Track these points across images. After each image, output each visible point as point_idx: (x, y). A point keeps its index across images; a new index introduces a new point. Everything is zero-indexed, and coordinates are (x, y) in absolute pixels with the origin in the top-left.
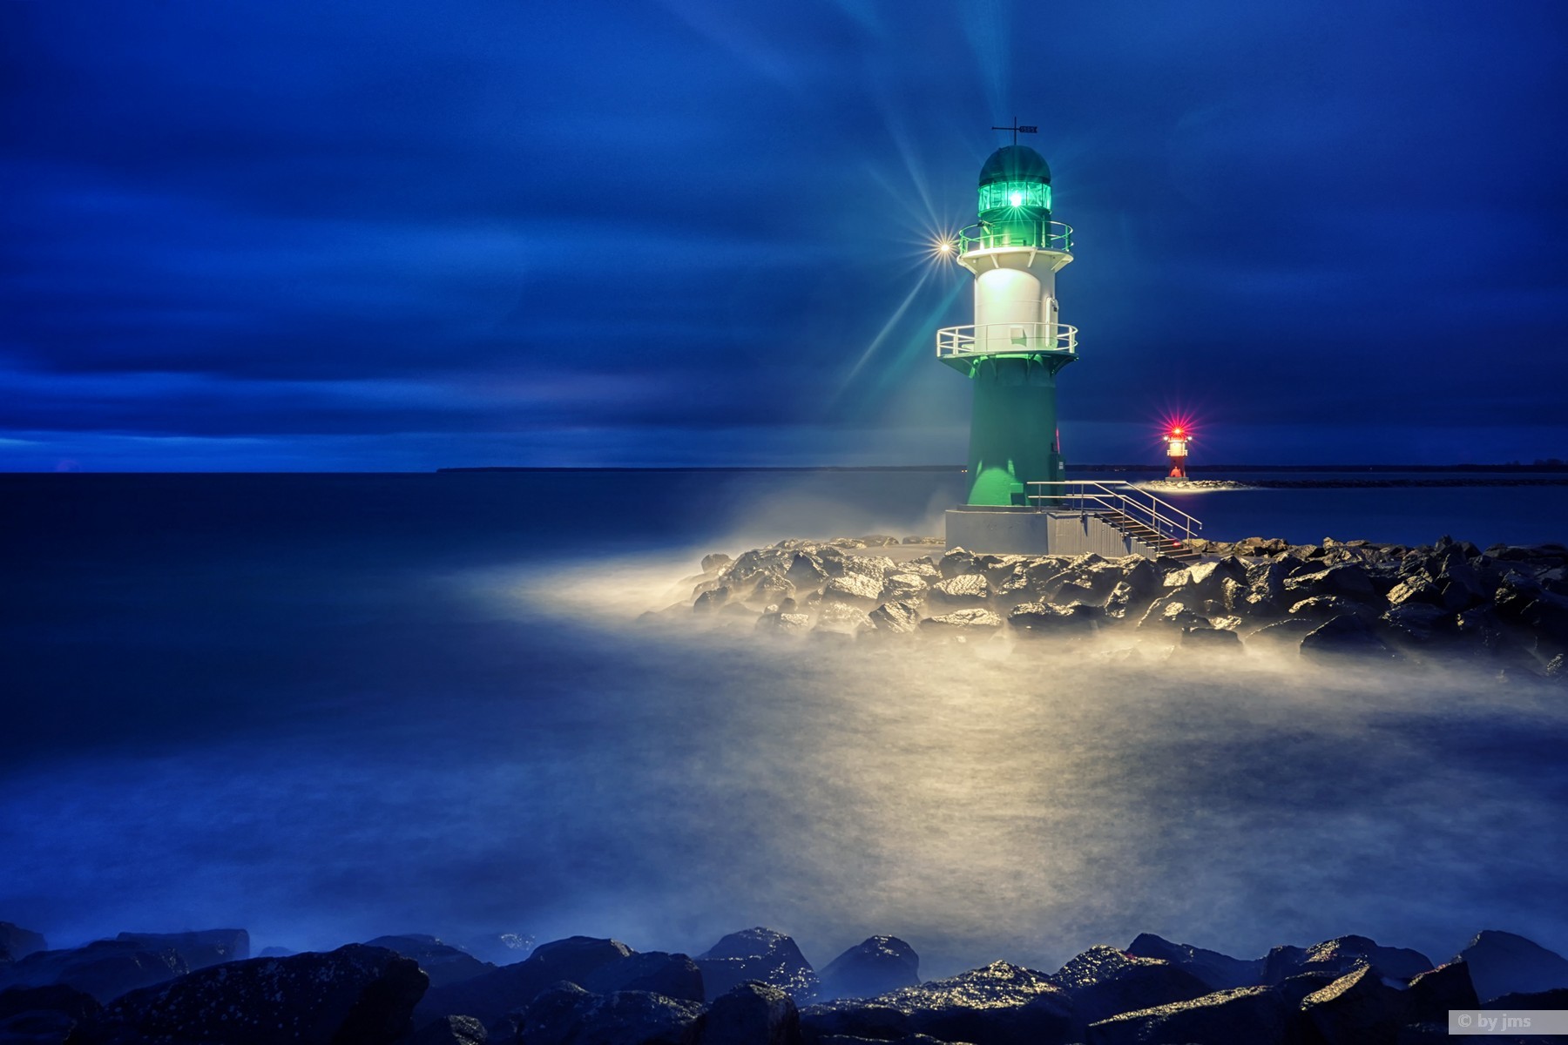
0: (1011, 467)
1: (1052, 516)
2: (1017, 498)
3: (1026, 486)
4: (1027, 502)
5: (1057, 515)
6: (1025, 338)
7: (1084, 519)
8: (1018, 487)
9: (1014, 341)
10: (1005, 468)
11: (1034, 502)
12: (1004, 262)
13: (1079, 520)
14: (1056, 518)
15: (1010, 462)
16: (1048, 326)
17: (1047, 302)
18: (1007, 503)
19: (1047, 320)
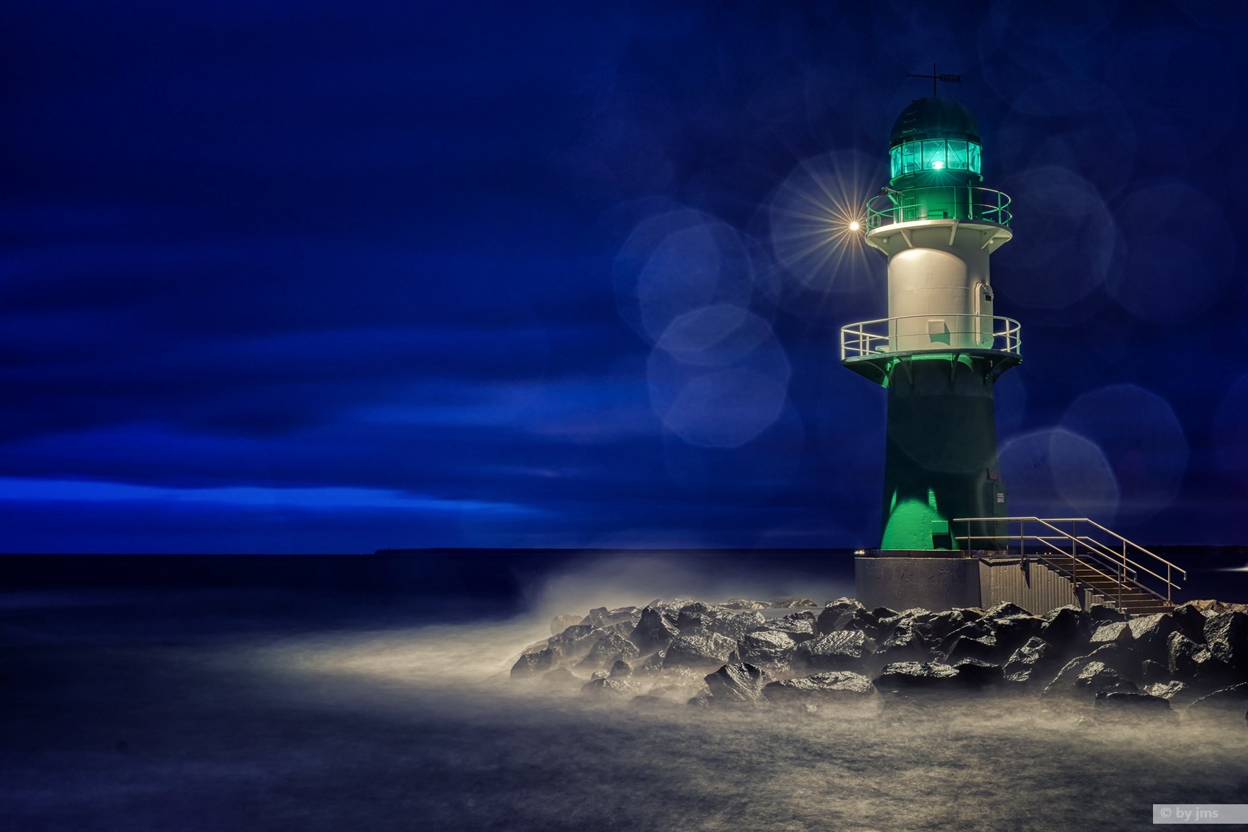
0: (932, 499)
1: (983, 562)
2: (939, 540)
3: (951, 525)
4: (954, 544)
5: (992, 561)
6: (947, 333)
7: (1025, 567)
8: (941, 525)
9: (934, 338)
10: (925, 500)
11: (962, 544)
12: (919, 239)
13: (1017, 566)
14: (990, 565)
15: (931, 493)
16: (978, 319)
17: (977, 289)
18: (929, 546)
19: (978, 311)
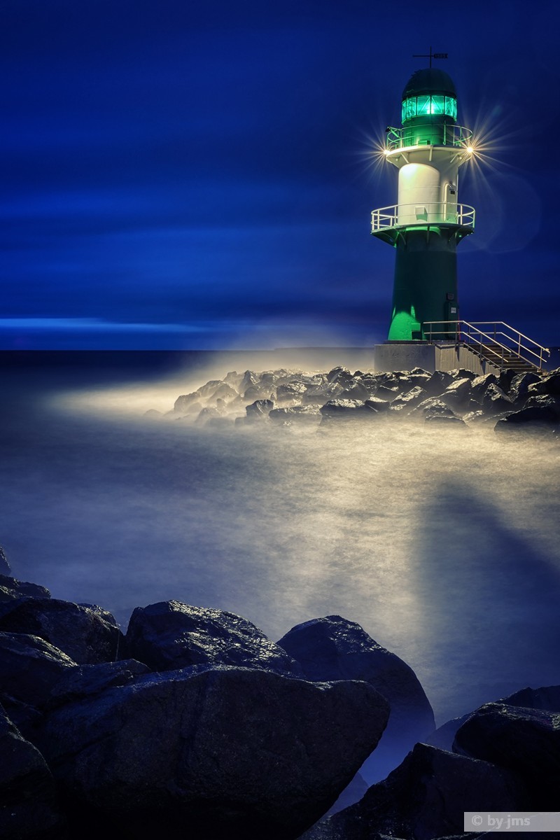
0: (413, 311)
1: (438, 347)
2: (415, 335)
3: (422, 325)
4: (423, 337)
5: (442, 346)
6: (426, 214)
7: (457, 349)
8: (417, 326)
9: (419, 217)
10: (409, 311)
11: (428, 336)
12: (413, 157)
13: (454, 349)
14: (441, 348)
15: (412, 308)
16: (445, 205)
17: (445, 186)
18: (410, 338)
19: (445, 200)
